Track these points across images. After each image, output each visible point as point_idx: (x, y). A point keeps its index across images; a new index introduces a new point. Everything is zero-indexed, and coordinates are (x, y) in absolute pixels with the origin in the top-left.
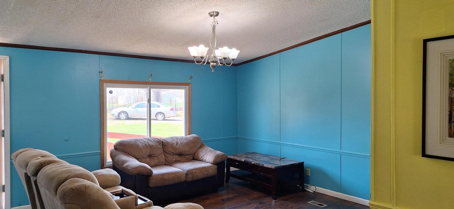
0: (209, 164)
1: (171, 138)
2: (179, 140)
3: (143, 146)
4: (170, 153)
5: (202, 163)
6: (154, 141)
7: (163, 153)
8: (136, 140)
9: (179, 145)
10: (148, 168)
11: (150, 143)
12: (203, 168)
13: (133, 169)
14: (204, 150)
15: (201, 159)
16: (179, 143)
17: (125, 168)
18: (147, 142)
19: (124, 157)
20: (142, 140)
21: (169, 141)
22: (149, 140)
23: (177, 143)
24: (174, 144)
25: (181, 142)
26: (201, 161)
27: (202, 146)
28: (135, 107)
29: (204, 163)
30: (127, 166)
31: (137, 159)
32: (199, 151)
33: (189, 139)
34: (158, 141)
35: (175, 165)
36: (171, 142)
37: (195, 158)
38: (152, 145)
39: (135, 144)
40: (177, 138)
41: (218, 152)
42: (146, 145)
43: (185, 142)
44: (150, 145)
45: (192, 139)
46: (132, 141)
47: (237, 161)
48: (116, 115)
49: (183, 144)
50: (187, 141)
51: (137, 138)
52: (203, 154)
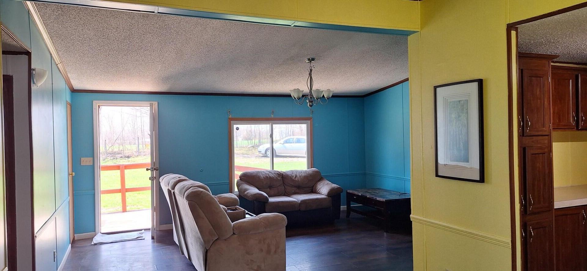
0: (323, 196)
1: (291, 171)
2: (298, 173)
3: (263, 177)
4: (289, 185)
5: (317, 195)
6: (274, 173)
7: (283, 185)
8: (259, 172)
9: (298, 177)
10: (264, 196)
11: (270, 175)
12: (317, 199)
13: (252, 195)
14: (321, 184)
15: (319, 191)
16: (298, 176)
17: (246, 195)
18: (268, 174)
19: (246, 186)
20: (263, 172)
21: (288, 173)
22: (270, 172)
23: (296, 176)
24: (293, 176)
25: (300, 175)
26: (318, 193)
27: (321, 179)
28: (283, 143)
29: (319, 195)
30: (248, 193)
31: (258, 189)
32: (317, 184)
33: (307, 173)
34: (278, 174)
35: (292, 196)
36: (291, 174)
37: (313, 191)
38: (273, 177)
39: (257, 175)
40: (297, 171)
41: (334, 186)
42: (267, 177)
43: (304, 175)
44: (270, 176)
45: (311, 172)
46: (254, 173)
47: (354, 195)
48: (263, 152)
49: (301, 177)
50: (306, 174)
51: (260, 170)
52: (320, 187)
